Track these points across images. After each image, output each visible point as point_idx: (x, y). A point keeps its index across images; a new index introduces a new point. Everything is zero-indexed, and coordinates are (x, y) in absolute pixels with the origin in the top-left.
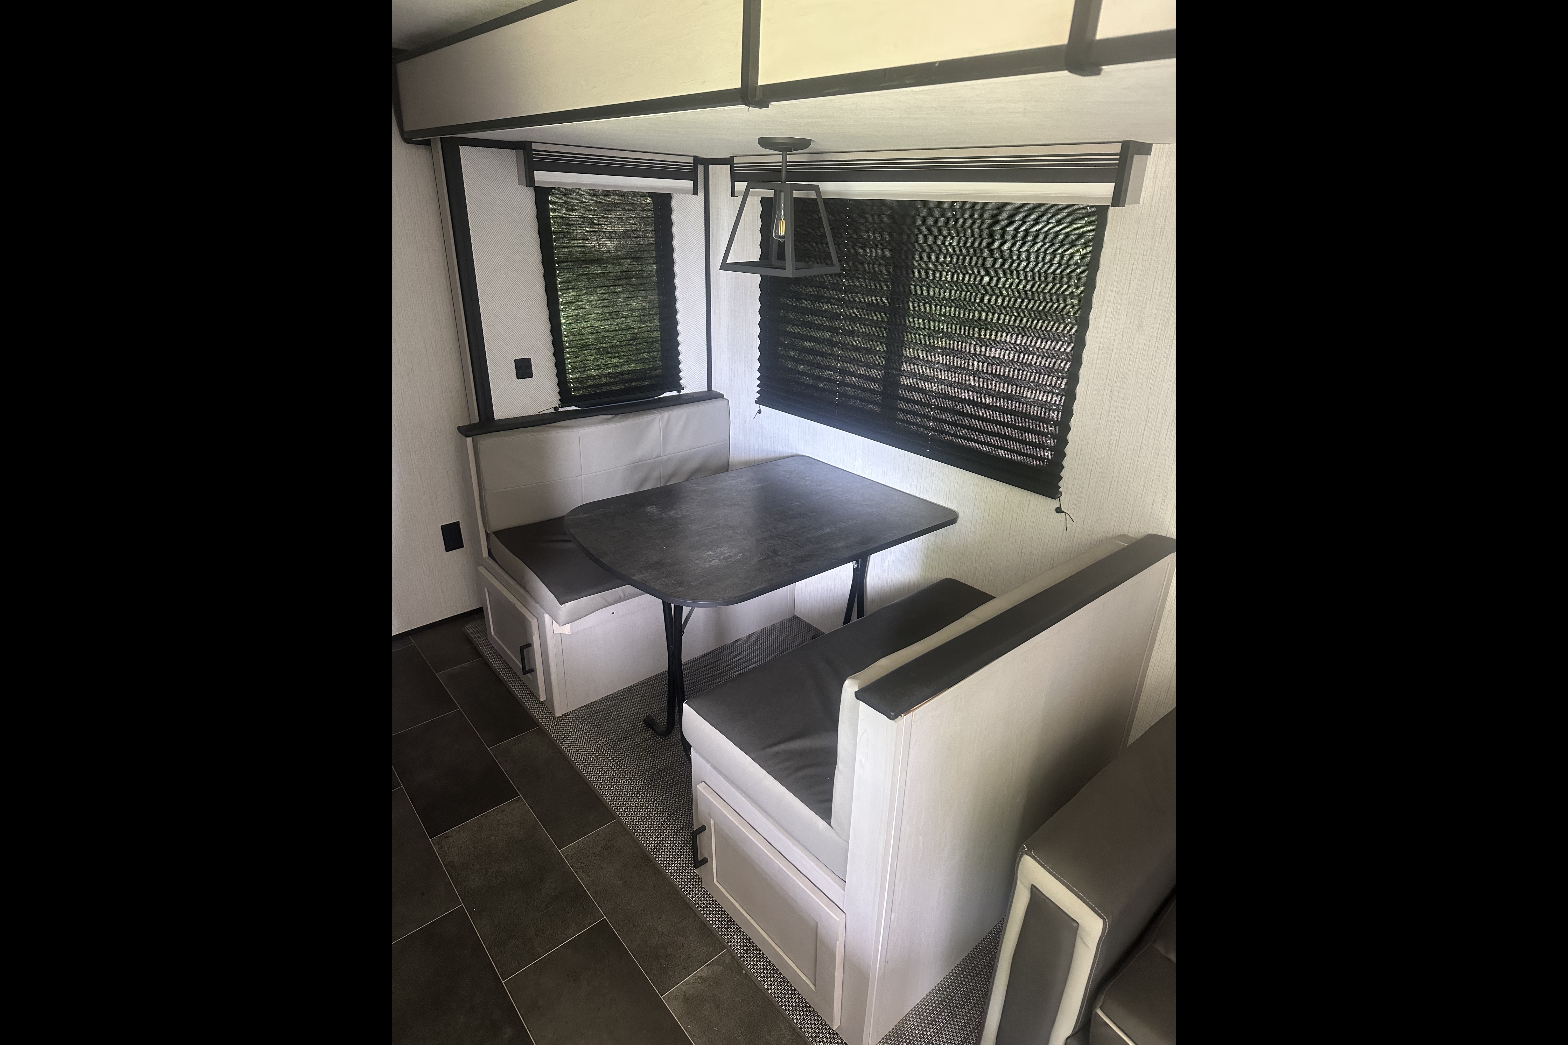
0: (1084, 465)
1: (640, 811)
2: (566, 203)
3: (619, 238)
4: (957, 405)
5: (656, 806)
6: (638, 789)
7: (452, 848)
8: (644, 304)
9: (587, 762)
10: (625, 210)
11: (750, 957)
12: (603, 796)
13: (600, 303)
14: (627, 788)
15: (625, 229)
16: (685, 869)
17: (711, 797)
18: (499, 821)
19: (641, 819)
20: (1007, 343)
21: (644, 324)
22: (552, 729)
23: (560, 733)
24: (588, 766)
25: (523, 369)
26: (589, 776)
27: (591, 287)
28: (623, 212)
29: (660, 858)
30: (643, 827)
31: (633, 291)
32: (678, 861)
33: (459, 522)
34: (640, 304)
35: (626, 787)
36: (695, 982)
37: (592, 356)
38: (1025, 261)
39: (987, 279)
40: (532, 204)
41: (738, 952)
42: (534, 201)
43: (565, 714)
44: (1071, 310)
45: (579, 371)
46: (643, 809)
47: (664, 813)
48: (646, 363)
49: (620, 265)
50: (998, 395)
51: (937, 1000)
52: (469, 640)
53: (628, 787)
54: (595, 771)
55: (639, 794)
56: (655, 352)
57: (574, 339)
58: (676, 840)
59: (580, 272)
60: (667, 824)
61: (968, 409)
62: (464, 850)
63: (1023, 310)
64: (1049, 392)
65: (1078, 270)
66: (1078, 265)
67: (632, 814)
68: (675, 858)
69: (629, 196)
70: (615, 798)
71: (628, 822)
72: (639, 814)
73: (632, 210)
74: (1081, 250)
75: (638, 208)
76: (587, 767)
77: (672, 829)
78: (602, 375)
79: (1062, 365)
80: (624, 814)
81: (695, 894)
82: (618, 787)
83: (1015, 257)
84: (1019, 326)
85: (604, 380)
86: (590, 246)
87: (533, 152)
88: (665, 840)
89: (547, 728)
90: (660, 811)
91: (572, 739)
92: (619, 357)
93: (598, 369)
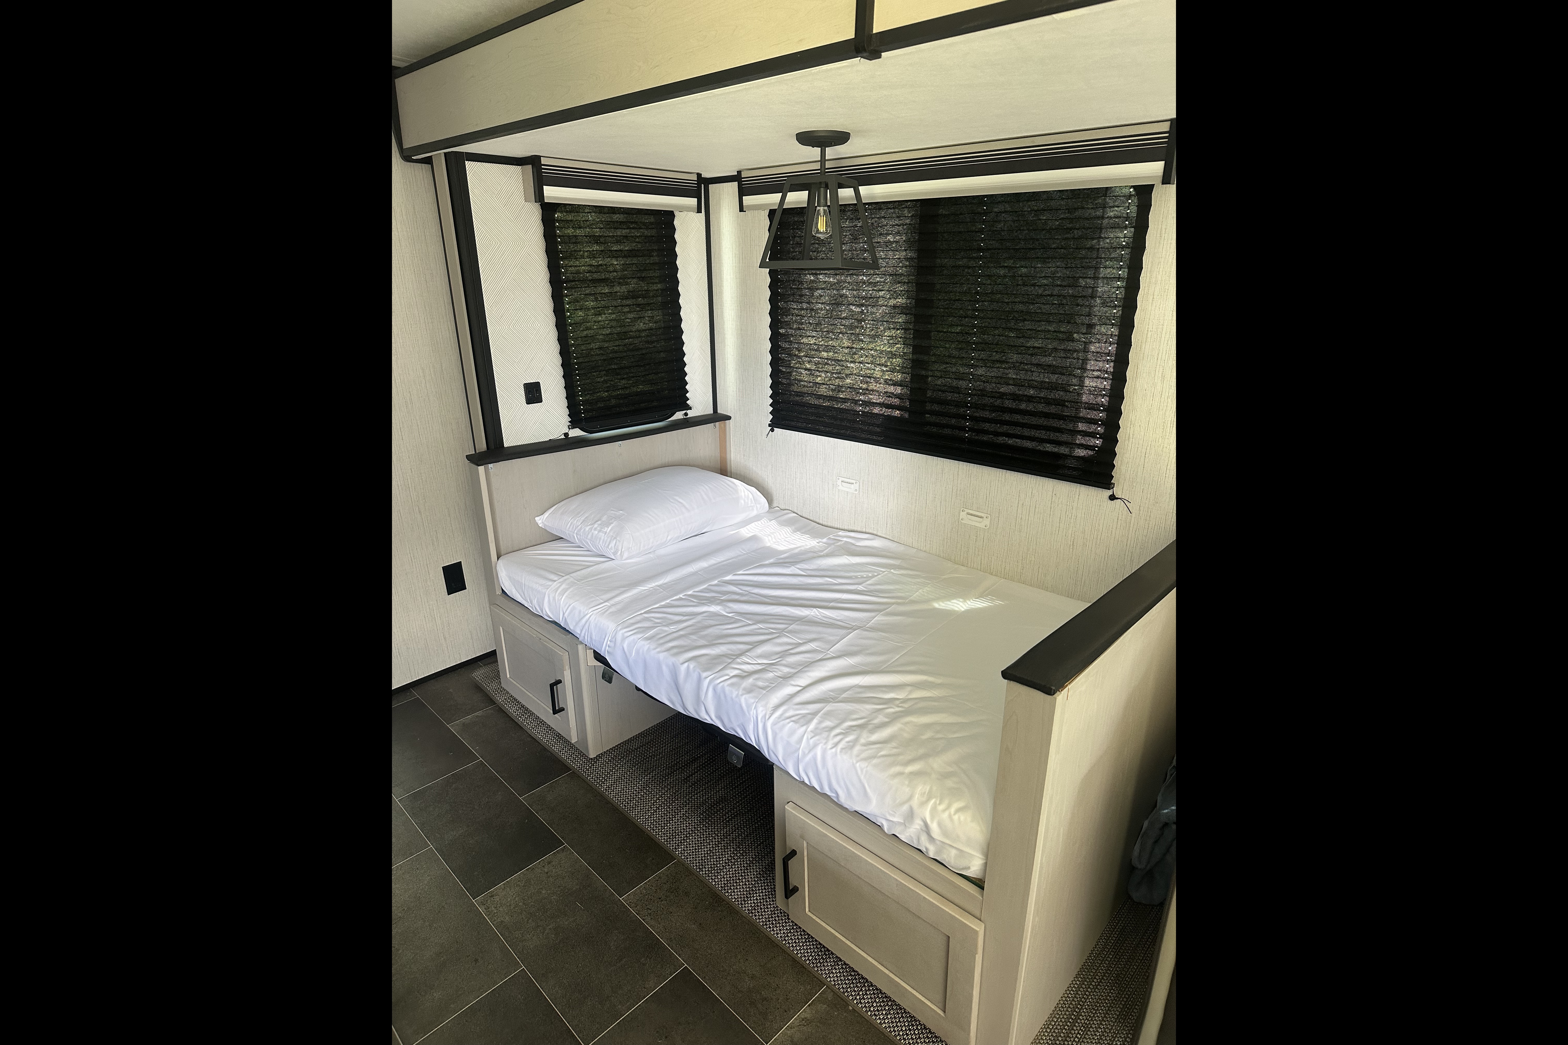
0: (1137, 449)
1: (701, 848)
2: (572, 221)
3: (625, 256)
4: (996, 401)
5: (718, 841)
6: (695, 825)
7: (500, 907)
8: (650, 324)
9: (633, 803)
10: (631, 228)
11: (855, 991)
12: (657, 836)
13: (608, 324)
14: (682, 826)
15: (631, 248)
16: (764, 905)
17: (803, 817)
18: (547, 873)
19: (705, 856)
20: (1049, 331)
21: (651, 344)
22: (590, 769)
23: (599, 772)
24: (634, 806)
25: (533, 393)
26: (638, 817)
27: (599, 308)
28: (628, 231)
29: (734, 896)
30: (708, 865)
31: (640, 311)
32: (753, 897)
33: (461, 562)
34: (647, 324)
35: (681, 824)
36: (800, 1025)
37: (601, 377)
38: (1065, 249)
39: (1024, 270)
40: (539, 221)
41: (840, 987)
42: (541, 218)
43: (600, 754)
44: (1117, 292)
45: (588, 394)
46: (704, 845)
47: (729, 847)
48: (654, 384)
49: (627, 285)
50: (1041, 386)
51: (1065, 1014)
52: (478, 688)
53: (683, 824)
54: (643, 811)
55: (697, 830)
56: (662, 373)
57: (583, 361)
58: (748, 875)
59: (587, 292)
60: (734, 859)
61: (1008, 403)
62: (514, 908)
63: (1064, 297)
64: (1098, 377)
65: (1123, 253)
66: (1123, 247)
67: (693, 852)
68: (750, 894)
69: (634, 214)
70: (671, 837)
71: (690, 861)
72: (701, 851)
73: (636, 228)
74: (1126, 232)
75: (643, 227)
76: (633, 808)
77: (741, 864)
78: (612, 396)
79: (1110, 348)
80: (684, 853)
81: (780, 930)
82: (672, 825)
83: (1053, 246)
84: (1060, 314)
85: (613, 402)
86: (596, 265)
87: (543, 167)
88: (736, 876)
89: (581, 771)
90: (724, 846)
91: (612, 780)
92: (629, 379)
93: (607, 391)
